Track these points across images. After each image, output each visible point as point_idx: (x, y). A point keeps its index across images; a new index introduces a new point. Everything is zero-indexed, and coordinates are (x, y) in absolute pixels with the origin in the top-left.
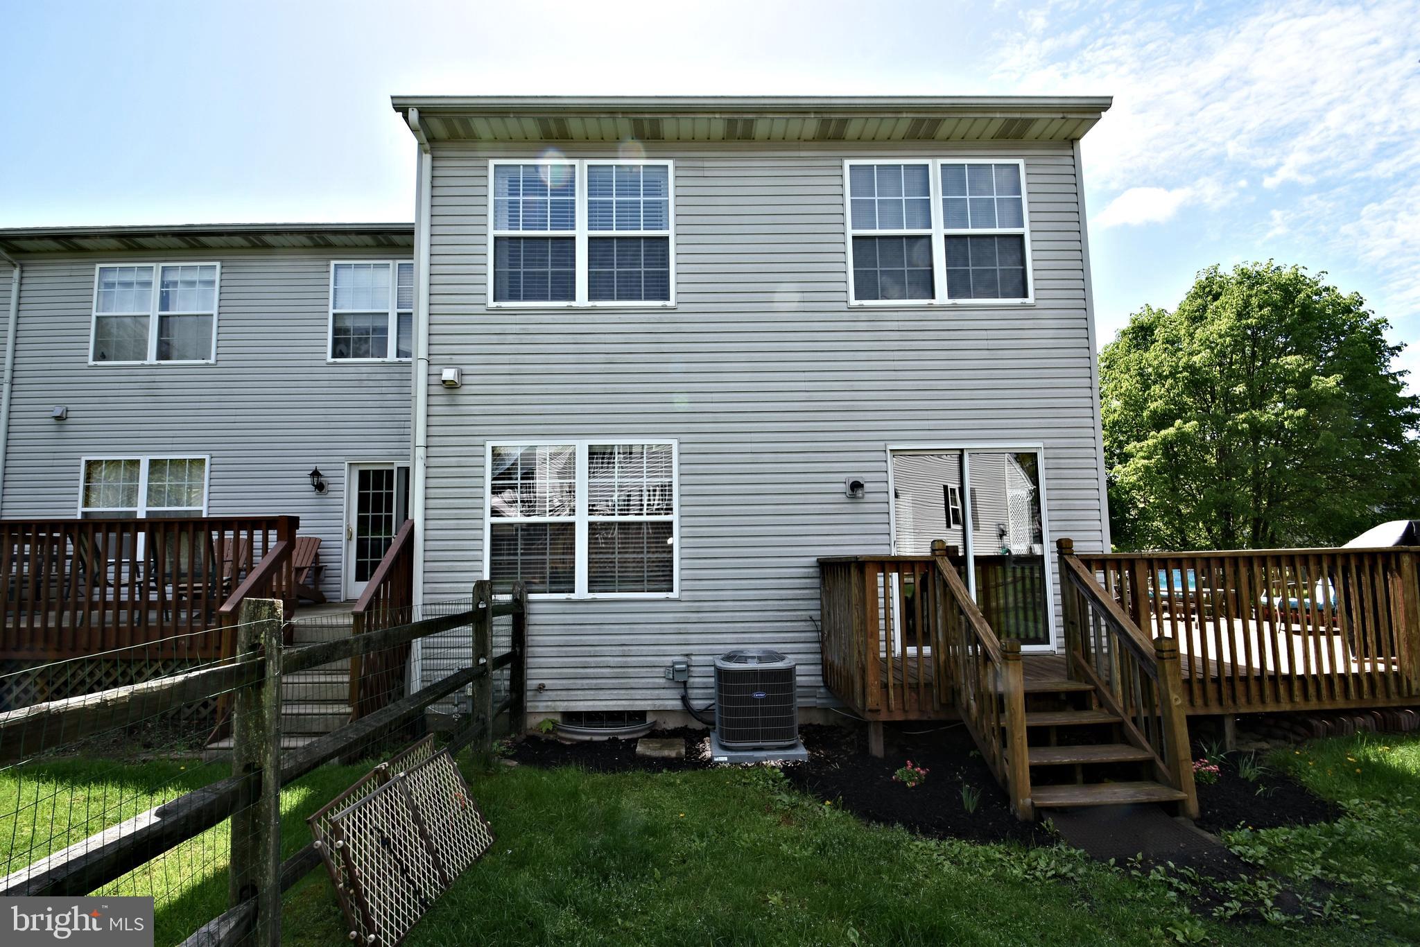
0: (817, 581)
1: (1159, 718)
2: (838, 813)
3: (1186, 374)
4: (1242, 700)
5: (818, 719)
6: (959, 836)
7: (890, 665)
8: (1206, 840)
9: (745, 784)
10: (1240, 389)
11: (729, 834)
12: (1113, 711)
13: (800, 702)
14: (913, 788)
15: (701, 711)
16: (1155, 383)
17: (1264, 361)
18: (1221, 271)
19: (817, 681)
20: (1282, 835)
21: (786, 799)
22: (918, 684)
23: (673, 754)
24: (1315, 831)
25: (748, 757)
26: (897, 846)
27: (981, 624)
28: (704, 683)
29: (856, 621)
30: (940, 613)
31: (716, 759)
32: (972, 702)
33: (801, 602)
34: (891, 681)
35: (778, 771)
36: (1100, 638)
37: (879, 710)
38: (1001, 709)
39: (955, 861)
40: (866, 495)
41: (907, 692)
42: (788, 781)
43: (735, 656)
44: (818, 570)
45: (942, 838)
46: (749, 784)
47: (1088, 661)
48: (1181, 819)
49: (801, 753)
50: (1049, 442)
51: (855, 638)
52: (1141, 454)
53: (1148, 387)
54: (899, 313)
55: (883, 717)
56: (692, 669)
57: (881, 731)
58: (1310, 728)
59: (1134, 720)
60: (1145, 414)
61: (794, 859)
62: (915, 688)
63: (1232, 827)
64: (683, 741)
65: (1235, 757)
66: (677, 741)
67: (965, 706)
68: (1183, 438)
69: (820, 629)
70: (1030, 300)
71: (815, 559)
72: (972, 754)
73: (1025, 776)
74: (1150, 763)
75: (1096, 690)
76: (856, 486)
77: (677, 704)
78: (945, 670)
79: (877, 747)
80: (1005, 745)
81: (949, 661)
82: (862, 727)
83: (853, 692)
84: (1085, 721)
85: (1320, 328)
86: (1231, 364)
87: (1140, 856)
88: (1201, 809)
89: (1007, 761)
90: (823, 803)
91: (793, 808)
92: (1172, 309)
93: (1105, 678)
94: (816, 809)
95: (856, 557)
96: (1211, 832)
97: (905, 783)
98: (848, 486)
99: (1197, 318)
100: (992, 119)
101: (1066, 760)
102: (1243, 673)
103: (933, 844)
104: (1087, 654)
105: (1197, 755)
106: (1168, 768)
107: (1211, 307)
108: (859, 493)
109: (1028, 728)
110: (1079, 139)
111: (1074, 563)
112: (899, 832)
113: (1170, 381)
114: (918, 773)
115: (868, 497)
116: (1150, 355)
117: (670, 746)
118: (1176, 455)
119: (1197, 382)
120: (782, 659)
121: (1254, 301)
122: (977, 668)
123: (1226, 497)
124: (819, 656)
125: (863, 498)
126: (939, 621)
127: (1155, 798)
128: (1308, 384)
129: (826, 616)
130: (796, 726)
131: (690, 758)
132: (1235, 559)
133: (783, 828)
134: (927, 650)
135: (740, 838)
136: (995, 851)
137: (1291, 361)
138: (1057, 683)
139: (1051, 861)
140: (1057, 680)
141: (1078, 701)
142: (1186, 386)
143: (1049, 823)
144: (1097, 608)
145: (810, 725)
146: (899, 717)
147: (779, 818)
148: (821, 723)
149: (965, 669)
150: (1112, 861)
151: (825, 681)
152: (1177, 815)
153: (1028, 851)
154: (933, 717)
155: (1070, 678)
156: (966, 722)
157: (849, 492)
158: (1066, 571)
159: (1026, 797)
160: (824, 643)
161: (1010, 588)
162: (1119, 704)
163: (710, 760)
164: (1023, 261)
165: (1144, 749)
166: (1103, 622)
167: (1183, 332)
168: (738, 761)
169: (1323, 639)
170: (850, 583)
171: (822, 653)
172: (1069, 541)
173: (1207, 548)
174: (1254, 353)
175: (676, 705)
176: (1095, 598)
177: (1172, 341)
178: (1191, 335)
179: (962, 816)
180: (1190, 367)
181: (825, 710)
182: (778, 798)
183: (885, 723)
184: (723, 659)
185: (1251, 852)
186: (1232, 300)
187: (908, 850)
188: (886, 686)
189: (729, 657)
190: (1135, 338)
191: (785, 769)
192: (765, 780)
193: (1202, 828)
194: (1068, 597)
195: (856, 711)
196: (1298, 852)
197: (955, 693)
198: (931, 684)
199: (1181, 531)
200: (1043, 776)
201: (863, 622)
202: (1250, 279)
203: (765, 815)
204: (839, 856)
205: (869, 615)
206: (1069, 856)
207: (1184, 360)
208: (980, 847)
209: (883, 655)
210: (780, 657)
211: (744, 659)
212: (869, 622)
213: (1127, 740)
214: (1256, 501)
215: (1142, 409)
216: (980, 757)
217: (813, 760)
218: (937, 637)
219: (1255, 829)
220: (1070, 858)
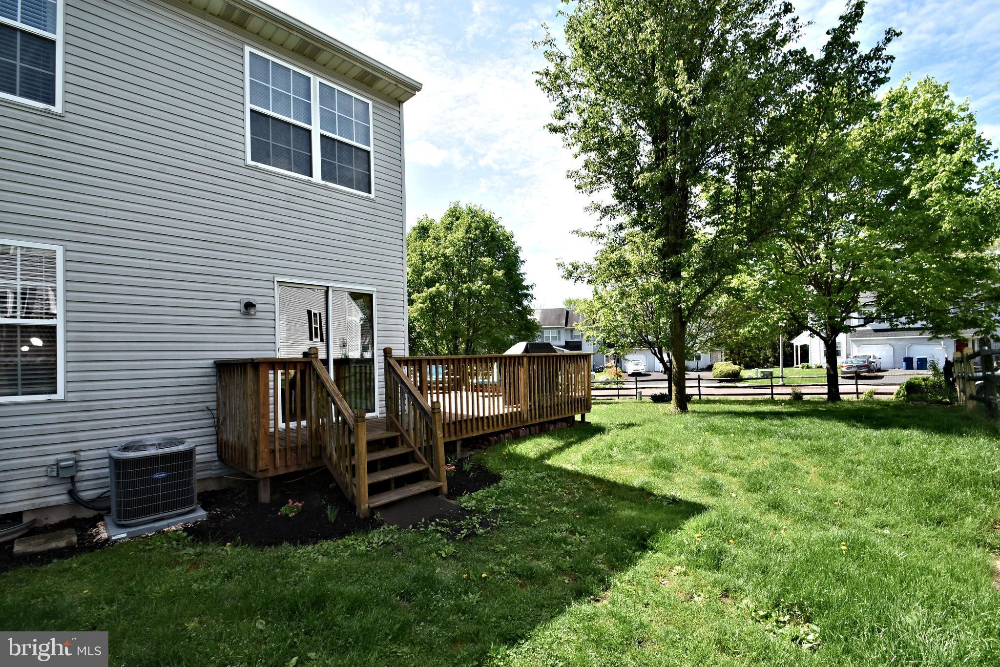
0: (214, 378)
1: (431, 446)
2: (238, 549)
3: (442, 258)
4: (464, 431)
5: (212, 486)
6: (326, 538)
7: (277, 436)
8: (451, 504)
9: (149, 550)
10: (465, 271)
11: (139, 592)
12: (409, 446)
13: (198, 475)
14: (293, 517)
15: (93, 500)
16: (428, 261)
17: (475, 258)
18: (460, 205)
19: (212, 457)
20: (481, 493)
21: (191, 551)
22: (297, 447)
23: (62, 544)
24: (492, 488)
25: (148, 529)
26: (287, 556)
27: (341, 401)
28: (96, 474)
29: (250, 407)
30: (313, 397)
31: (114, 538)
32: (334, 452)
33: (198, 396)
34: (277, 447)
35: (181, 532)
36: (405, 406)
37: (267, 470)
38: (353, 453)
39: (326, 554)
40: (258, 313)
41: (289, 453)
42: (191, 537)
43: (133, 446)
44: (214, 370)
45: (314, 544)
46: (154, 549)
47: (398, 419)
48: (440, 496)
49: (201, 514)
50: (380, 288)
51: (250, 419)
52: (420, 301)
53: (424, 263)
54: (286, 181)
55: (271, 473)
56: (81, 464)
57: (268, 484)
58: (489, 441)
59: (420, 449)
60: (423, 278)
61: (205, 591)
62: (295, 450)
63: (461, 495)
64: (73, 531)
65: (461, 460)
66: (67, 531)
67: (329, 454)
68: (439, 294)
69: (215, 416)
70: (372, 196)
71: (212, 361)
72: (331, 486)
73: (365, 490)
74: (427, 470)
75: (402, 435)
76: (249, 306)
77: (64, 499)
78: (316, 434)
79: (265, 496)
80: (354, 475)
81: (319, 428)
82: (252, 485)
83: (246, 460)
84: (396, 453)
85: (497, 245)
86: (462, 257)
87: (423, 520)
88: (449, 489)
89: (355, 485)
90: (225, 545)
91: (198, 556)
92: (438, 221)
93: (405, 428)
94: (219, 551)
95: (252, 359)
96: (453, 499)
97: (288, 515)
98: (242, 305)
99: (449, 228)
100: (354, 65)
101: (387, 478)
102: (465, 418)
103: (310, 548)
104: (397, 415)
105: (447, 462)
106: (435, 471)
107: (455, 224)
108: (252, 311)
109: (368, 462)
110: (403, 102)
111: (393, 362)
112: (286, 548)
113: (435, 261)
114: (296, 506)
115: (259, 315)
116: (426, 244)
117: (60, 538)
118: (436, 303)
119: (447, 265)
120: (183, 443)
121: (473, 225)
122: (338, 431)
123: (456, 328)
124: (214, 437)
125: (255, 315)
126: (313, 402)
127: (429, 488)
128: (491, 273)
129: (221, 405)
130: (195, 494)
131: (83, 543)
132: (459, 360)
133: (192, 572)
134: (304, 423)
135: (151, 591)
136: (349, 540)
137: (486, 260)
138: (380, 434)
139: (380, 536)
140: (380, 432)
141: (391, 443)
142: (442, 266)
143: (378, 515)
144: (403, 387)
145: (206, 492)
146: (282, 471)
147: (186, 567)
148: (215, 488)
149: (330, 432)
150: (411, 526)
151: (218, 456)
152: (438, 495)
153: (367, 535)
154: (306, 467)
155: (388, 430)
156: (329, 467)
157: (243, 310)
158: (389, 369)
159: (365, 503)
160: (218, 427)
161: (353, 379)
162: (412, 442)
163: (107, 540)
164: (369, 170)
165: (424, 464)
166: (406, 396)
167: (442, 235)
168: (139, 533)
169: (496, 398)
170: (246, 379)
171: (217, 434)
172: (390, 349)
173: (447, 354)
174: (471, 252)
175: (62, 500)
176: (403, 382)
177: (437, 239)
178: (446, 237)
179: (327, 526)
180: (444, 255)
181: (219, 478)
182: (184, 552)
183: (272, 478)
184: (119, 450)
185: (470, 504)
186: (464, 221)
187: (294, 557)
188: (273, 452)
189: (126, 448)
190: (419, 233)
191: (186, 529)
192: (170, 542)
193: (449, 498)
194: (388, 383)
195: (248, 473)
196: (486, 500)
197: (322, 449)
198: (306, 445)
199: (436, 346)
200: (375, 489)
201: (257, 407)
202: (473, 213)
203: (174, 568)
204: (244, 577)
205: (261, 401)
206: (390, 530)
207: (442, 250)
208: (339, 541)
209: (272, 430)
210: (181, 442)
211: (145, 447)
212: (261, 406)
213: (416, 461)
214: (468, 331)
215: (421, 275)
216: (337, 486)
217: (210, 518)
218: (311, 414)
219: (471, 492)
220: (390, 531)
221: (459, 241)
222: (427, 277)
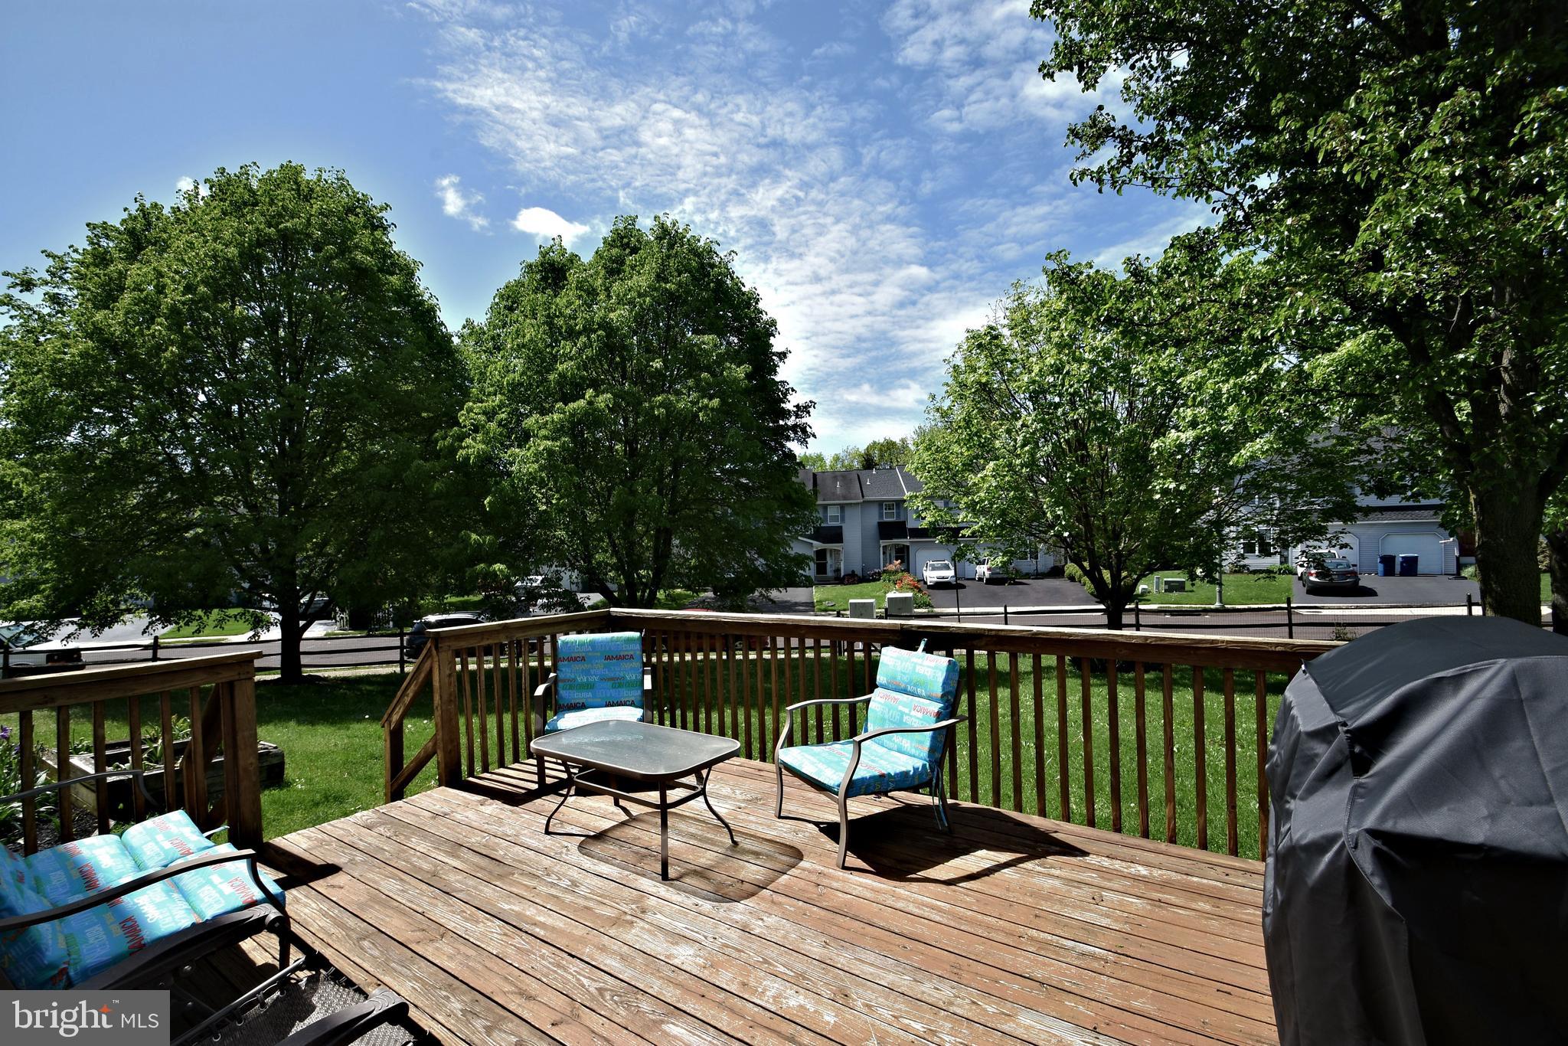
3: (601, 333)
10: (657, 365)
16: (566, 338)
18: (639, 222)
52: (543, 432)
53: (555, 343)
60: (552, 377)
99: (614, 269)
107: (629, 261)
113: (583, 339)
116: (561, 301)
119: (612, 343)
121: (672, 263)
128: (721, 371)
142: (601, 350)
167: (598, 283)
177: (586, 290)
178: (607, 289)
180: (605, 325)
186: (650, 256)
190: (543, 277)
207: (600, 315)
215: (549, 370)
221: (640, 295)
222: (562, 375)
